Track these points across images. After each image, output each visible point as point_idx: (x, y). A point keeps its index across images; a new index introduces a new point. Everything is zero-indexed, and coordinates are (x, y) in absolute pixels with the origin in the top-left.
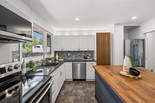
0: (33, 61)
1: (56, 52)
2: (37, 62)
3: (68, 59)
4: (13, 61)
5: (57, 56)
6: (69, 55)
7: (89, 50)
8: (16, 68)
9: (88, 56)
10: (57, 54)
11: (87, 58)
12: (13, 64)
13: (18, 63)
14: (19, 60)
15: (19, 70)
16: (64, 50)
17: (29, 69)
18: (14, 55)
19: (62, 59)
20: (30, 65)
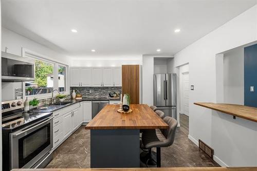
0: (38, 99)
1: (72, 88)
2: (43, 101)
3: (90, 97)
4: (16, 99)
5: (74, 94)
6: (90, 92)
7: (115, 86)
8: (19, 105)
9: (115, 93)
10: (74, 91)
11: (113, 97)
12: (16, 101)
13: (21, 100)
14: (22, 98)
15: (22, 106)
16: (83, 86)
17: (32, 107)
18: (17, 92)
19: (81, 97)
20: (34, 102)
